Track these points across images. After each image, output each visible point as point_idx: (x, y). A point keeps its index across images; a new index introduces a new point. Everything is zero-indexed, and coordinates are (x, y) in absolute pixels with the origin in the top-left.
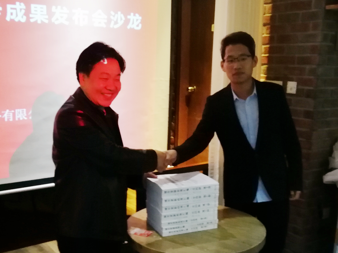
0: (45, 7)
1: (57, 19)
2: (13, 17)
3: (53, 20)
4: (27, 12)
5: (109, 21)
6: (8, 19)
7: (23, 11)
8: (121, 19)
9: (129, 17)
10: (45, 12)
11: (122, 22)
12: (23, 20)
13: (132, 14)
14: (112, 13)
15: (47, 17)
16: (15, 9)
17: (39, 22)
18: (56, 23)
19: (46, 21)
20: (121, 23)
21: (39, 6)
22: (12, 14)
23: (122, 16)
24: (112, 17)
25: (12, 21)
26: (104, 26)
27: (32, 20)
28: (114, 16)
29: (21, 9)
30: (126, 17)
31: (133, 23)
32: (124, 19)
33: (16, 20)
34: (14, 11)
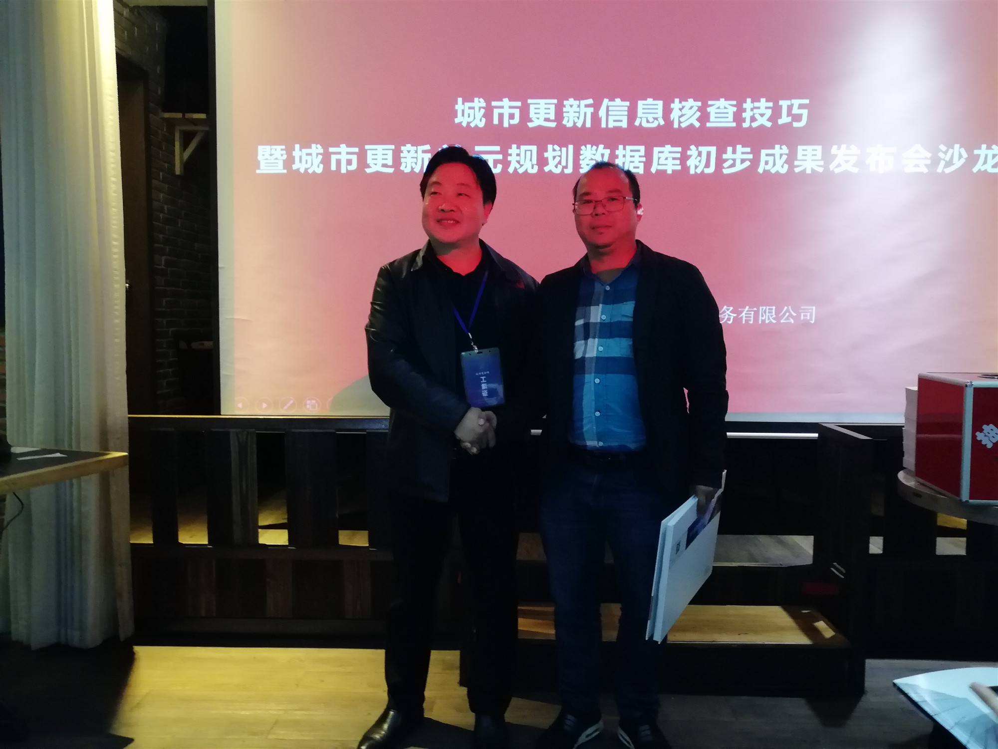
0: (819, 148)
1: (839, 165)
2: (767, 168)
3: (832, 167)
4: (791, 159)
5: (935, 161)
6: (760, 170)
7: (785, 157)
8: (960, 156)
9: (976, 152)
10: (819, 156)
11: (963, 161)
12: (784, 170)
13: (984, 146)
14: (943, 147)
15: (822, 163)
16: (773, 155)
17: (809, 171)
18: (837, 171)
19: (821, 170)
20: (958, 163)
21: (809, 148)
22: (767, 163)
23: (963, 151)
24: (941, 155)
25: (766, 172)
26: (925, 171)
27: (797, 170)
28: (946, 153)
29: (781, 155)
30: (969, 151)
31: (985, 162)
32: (965, 155)
33: (773, 171)
34: (771, 159)
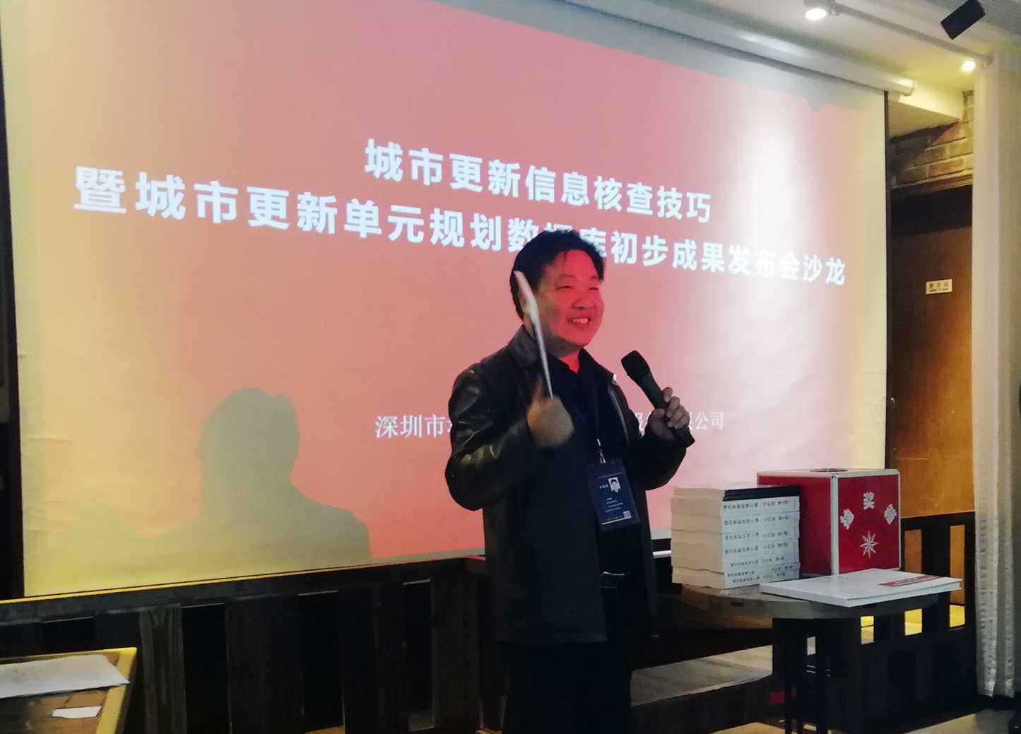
0: (720, 246)
1: (736, 266)
2: (681, 262)
3: (731, 267)
4: (699, 256)
5: (802, 269)
6: (675, 265)
7: (694, 253)
8: (818, 268)
9: (828, 264)
10: (720, 256)
11: (819, 271)
12: (693, 267)
13: (832, 259)
14: (807, 257)
15: (722, 262)
16: (684, 249)
17: (713, 270)
18: (735, 272)
19: (722, 269)
20: (817, 273)
21: (713, 245)
22: (679, 258)
23: (819, 261)
24: (805, 264)
25: (680, 267)
26: (796, 278)
27: (704, 268)
28: (808, 262)
29: (691, 250)
30: (823, 263)
31: (833, 275)
32: (821, 267)
33: (685, 267)
34: (682, 253)
